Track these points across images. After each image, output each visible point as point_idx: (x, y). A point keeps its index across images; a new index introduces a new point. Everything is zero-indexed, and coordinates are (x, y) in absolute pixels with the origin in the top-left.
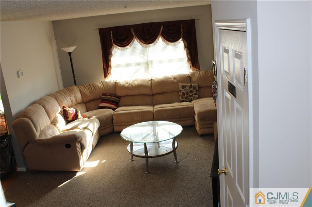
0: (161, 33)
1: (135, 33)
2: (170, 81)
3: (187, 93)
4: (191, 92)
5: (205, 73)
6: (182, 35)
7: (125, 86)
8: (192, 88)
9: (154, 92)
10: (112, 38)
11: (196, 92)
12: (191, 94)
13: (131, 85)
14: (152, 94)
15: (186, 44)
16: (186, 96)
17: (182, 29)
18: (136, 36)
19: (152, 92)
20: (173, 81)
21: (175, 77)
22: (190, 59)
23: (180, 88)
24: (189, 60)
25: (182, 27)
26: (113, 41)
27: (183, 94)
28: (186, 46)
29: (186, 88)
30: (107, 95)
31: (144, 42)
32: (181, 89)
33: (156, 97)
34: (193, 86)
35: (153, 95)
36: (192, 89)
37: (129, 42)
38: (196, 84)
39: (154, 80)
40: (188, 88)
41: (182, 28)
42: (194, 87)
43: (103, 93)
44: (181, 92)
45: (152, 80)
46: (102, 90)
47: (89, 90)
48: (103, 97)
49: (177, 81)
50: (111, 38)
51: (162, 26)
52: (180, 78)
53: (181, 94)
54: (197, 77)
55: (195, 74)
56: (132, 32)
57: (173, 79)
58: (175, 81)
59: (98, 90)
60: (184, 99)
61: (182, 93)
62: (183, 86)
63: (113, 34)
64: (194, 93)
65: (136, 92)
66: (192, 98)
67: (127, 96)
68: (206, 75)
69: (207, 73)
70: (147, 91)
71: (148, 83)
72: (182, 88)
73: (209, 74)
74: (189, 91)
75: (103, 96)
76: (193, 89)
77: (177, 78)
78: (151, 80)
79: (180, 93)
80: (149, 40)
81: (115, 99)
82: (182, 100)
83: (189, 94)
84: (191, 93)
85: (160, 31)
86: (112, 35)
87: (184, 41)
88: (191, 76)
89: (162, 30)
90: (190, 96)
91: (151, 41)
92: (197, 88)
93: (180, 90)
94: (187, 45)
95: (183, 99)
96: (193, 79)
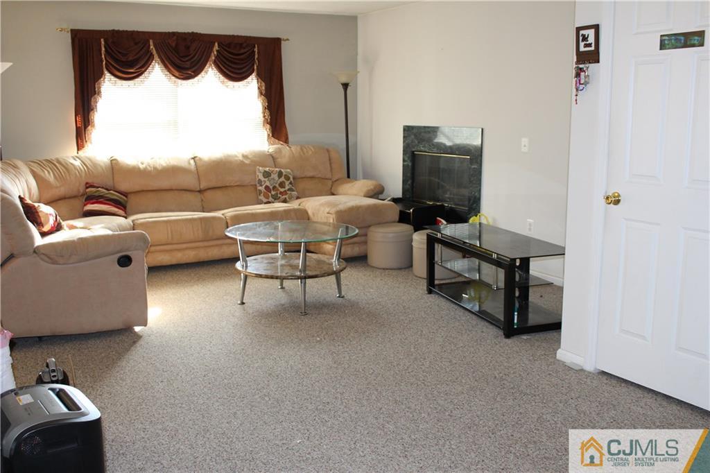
0: (213, 58)
1: (157, 50)
2: (236, 161)
3: (274, 188)
4: (282, 185)
5: (302, 149)
6: (255, 68)
7: (139, 168)
8: (283, 177)
9: (203, 185)
10: (103, 56)
11: (290, 185)
12: (282, 190)
13: (152, 166)
14: (198, 189)
15: (263, 88)
16: (273, 193)
17: (256, 56)
18: (160, 57)
19: (200, 186)
20: (242, 161)
21: (245, 154)
22: (269, 120)
23: (261, 177)
24: (266, 121)
25: (256, 50)
26: (104, 63)
27: (267, 188)
28: (264, 92)
29: (272, 177)
30: (98, 187)
31: (177, 74)
32: (263, 179)
33: (209, 194)
34: (284, 173)
35: (200, 191)
36: (282, 179)
37: (143, 69)
38: (289, 170)
39: (200, 159)
40: (275, 176)
41: (256, 53)
42: (285, 175)
43: (87, 183)
44: (261, 185)
45: (196, 159)
46: (83, 175)
47: (54, 174)
48: (88, 190)
49: (252, 161)
50: (101, 55)
51: (216, 44)
52: (255, 156)
53: (262, 188)
54: (287, 155)
55: (283, 152)
56: (151, 47)
57: (241, 158)
58: (247, 162)
59: (76, 173)
60: (271, 199)
61: (264, 187)
62: (265, 171)
63: (105, 47)
64: (287, 188)
65: (165, 184)
66: (287, 196)
67: (143, 191)
68: (304, 154)
69: (305, 150)
70: (190, 182)
71: (189, 163)
72: (264, 176)
73: (310, 153)
74: (279, 182)
75: (87, 188)
76: (284, 180)
77: (250, 157)
78: (194, 158)
79: (260, 188)
80: (187, 69)
81: (117, 196)
82: (265, 200)
83: (278, 190)
84: (282, 188)
85: (212, 54)
86: (103, 49)
87: (260, 80)
88: (274, 155)
89: (215, 53)
90: (281, 193)
91: (193, 72)
92: (291, 179)
93: (259, 180)
94: (266, 88)
95: (268, 198)
96: (279, 160)
